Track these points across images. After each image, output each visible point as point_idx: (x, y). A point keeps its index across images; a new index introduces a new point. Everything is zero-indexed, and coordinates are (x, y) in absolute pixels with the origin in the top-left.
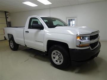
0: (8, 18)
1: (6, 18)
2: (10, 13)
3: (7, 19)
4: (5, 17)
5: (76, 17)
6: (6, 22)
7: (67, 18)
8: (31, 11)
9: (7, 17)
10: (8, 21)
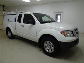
0: (5, 11)
2: (7, 7)
5: (62, 12)
8: (24, 6)
9: (5, 10)
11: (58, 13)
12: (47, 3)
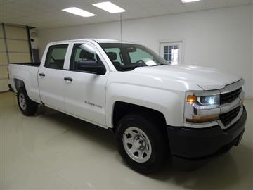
0: (33, 40)
1: (30, 40)
2: (37, 31)
3: (32, 42)
4: (27, 39)
5: (182, 41)
6: (28, 51)
7: (160, 43)
9: (31, 38)
10: (33, 47)
11: (171, 44)
12: (141, 18)
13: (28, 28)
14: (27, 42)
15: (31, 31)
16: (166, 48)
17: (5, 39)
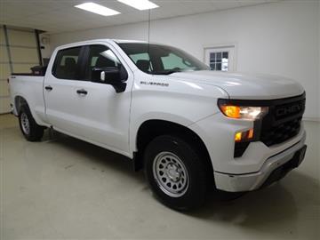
0: (43, 48)
1: (40, 48)
2: (49, 35)
3: (42, 50)
4: (36, 45)
5: (234, 46)
6: (38, 61)
7: (205, 49)
9: (42, 45)
13: (37, 32)
14: (36, 50)
15: (41, 36)
16: (212, 55)
17: (8, 46)
